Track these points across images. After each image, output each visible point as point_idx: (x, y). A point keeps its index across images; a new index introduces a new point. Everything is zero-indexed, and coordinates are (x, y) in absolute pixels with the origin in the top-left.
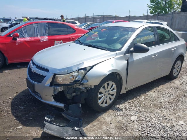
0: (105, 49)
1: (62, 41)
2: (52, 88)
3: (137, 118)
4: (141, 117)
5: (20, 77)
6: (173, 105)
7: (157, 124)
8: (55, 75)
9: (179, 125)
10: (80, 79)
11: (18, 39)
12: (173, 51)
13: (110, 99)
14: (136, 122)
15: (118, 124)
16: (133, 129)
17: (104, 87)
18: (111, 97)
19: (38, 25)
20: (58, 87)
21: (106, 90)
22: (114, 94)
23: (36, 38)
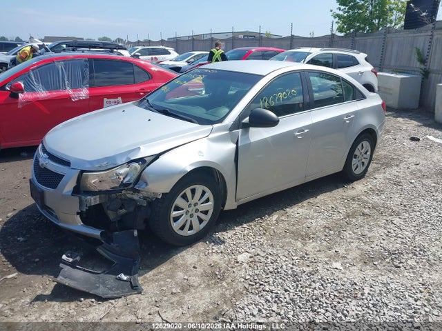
0: (193, 120)
1: (120, 99)
2: (76, 199)
3: (251, 257)
4: (258, 255)
5: (24, 178)
6: (332, 232)
7: (284, 267)
8: (82, 171)
9: (328, 270)
10: (132, 181)
11: (23, 95)
12: (348, 122)
13: (201, 221)
14: (245, 265)
15: (210, 269)
16: (235, 277)
17: (184, 197)
18: (203, 216)
19: (65, 65)
20: (89, 197)
21: (189, 203)
22: (208, 211)
23: (61, 93)
